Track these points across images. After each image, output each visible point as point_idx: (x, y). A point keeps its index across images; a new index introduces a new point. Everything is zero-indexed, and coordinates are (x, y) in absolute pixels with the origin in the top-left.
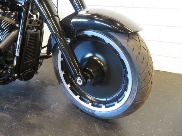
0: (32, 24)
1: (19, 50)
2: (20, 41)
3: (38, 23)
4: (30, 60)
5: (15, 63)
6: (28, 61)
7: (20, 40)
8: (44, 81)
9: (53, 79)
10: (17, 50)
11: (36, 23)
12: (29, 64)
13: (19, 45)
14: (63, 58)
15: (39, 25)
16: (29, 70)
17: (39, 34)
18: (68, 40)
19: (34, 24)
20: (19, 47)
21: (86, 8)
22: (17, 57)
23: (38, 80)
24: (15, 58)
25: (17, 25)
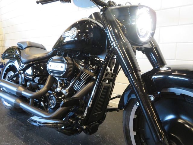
0: (107, 77)
1: (91, 101)
2: (94, 93)
3: (112, 76)
4: (98, 112)
5: (85, 114)
6: (96, 113)
7: (95, 91)
8: (105, 137)
9: (115, 136)
10: (90, 100)
11: (111, 75)
12: (96, 116)
13: (93, 96)
14: (136, 116)
15: (112, 78)
16: (95, 123)
17: (111, 86)
18: (151, 97)
19: (109, 77)
20: (93, 98)
21: (166, 64)
22: (89, 108)
23: (99, 135)
24: (87, 108)
25: (95, 78)
